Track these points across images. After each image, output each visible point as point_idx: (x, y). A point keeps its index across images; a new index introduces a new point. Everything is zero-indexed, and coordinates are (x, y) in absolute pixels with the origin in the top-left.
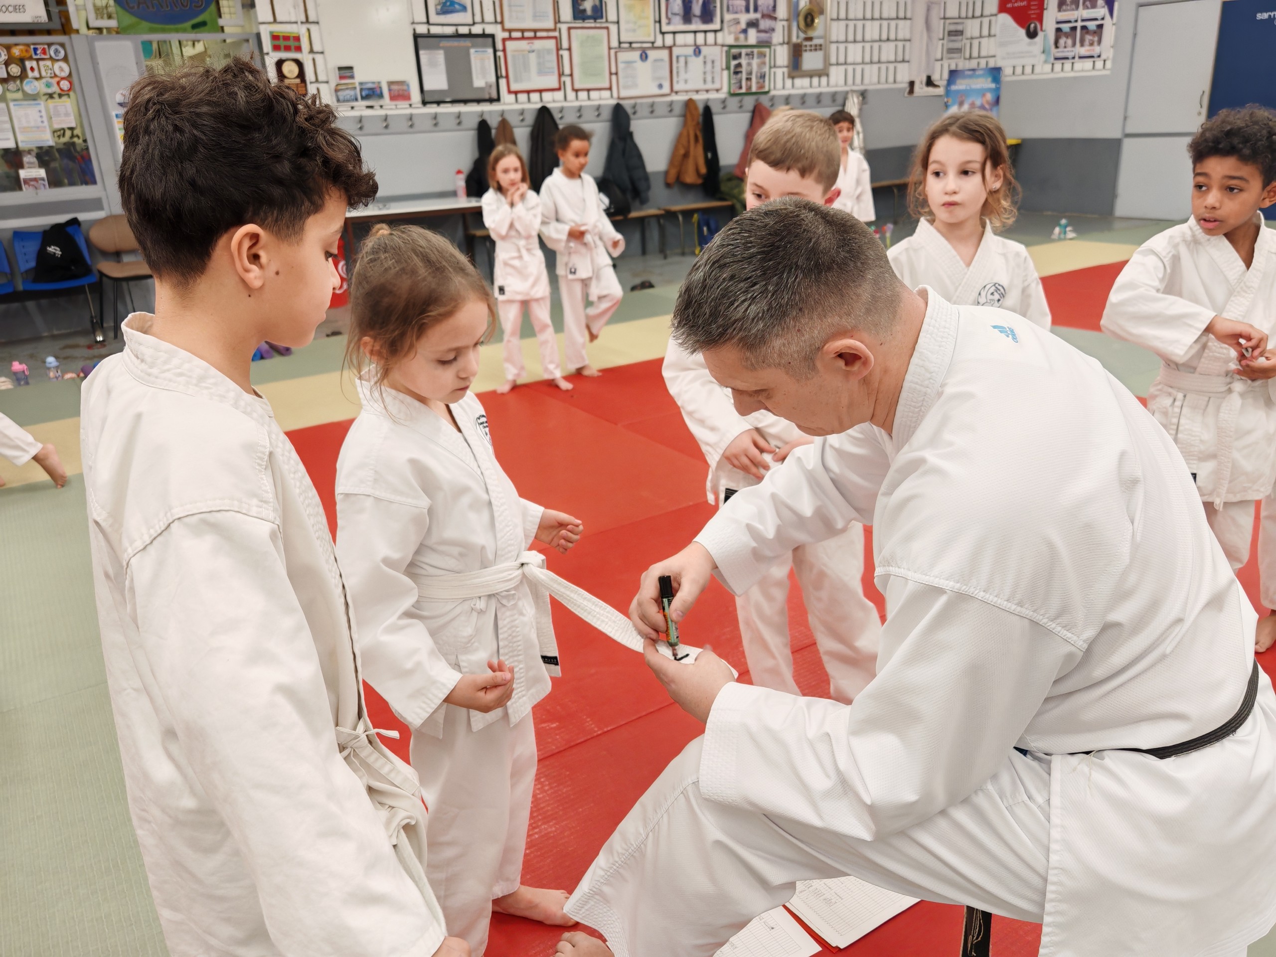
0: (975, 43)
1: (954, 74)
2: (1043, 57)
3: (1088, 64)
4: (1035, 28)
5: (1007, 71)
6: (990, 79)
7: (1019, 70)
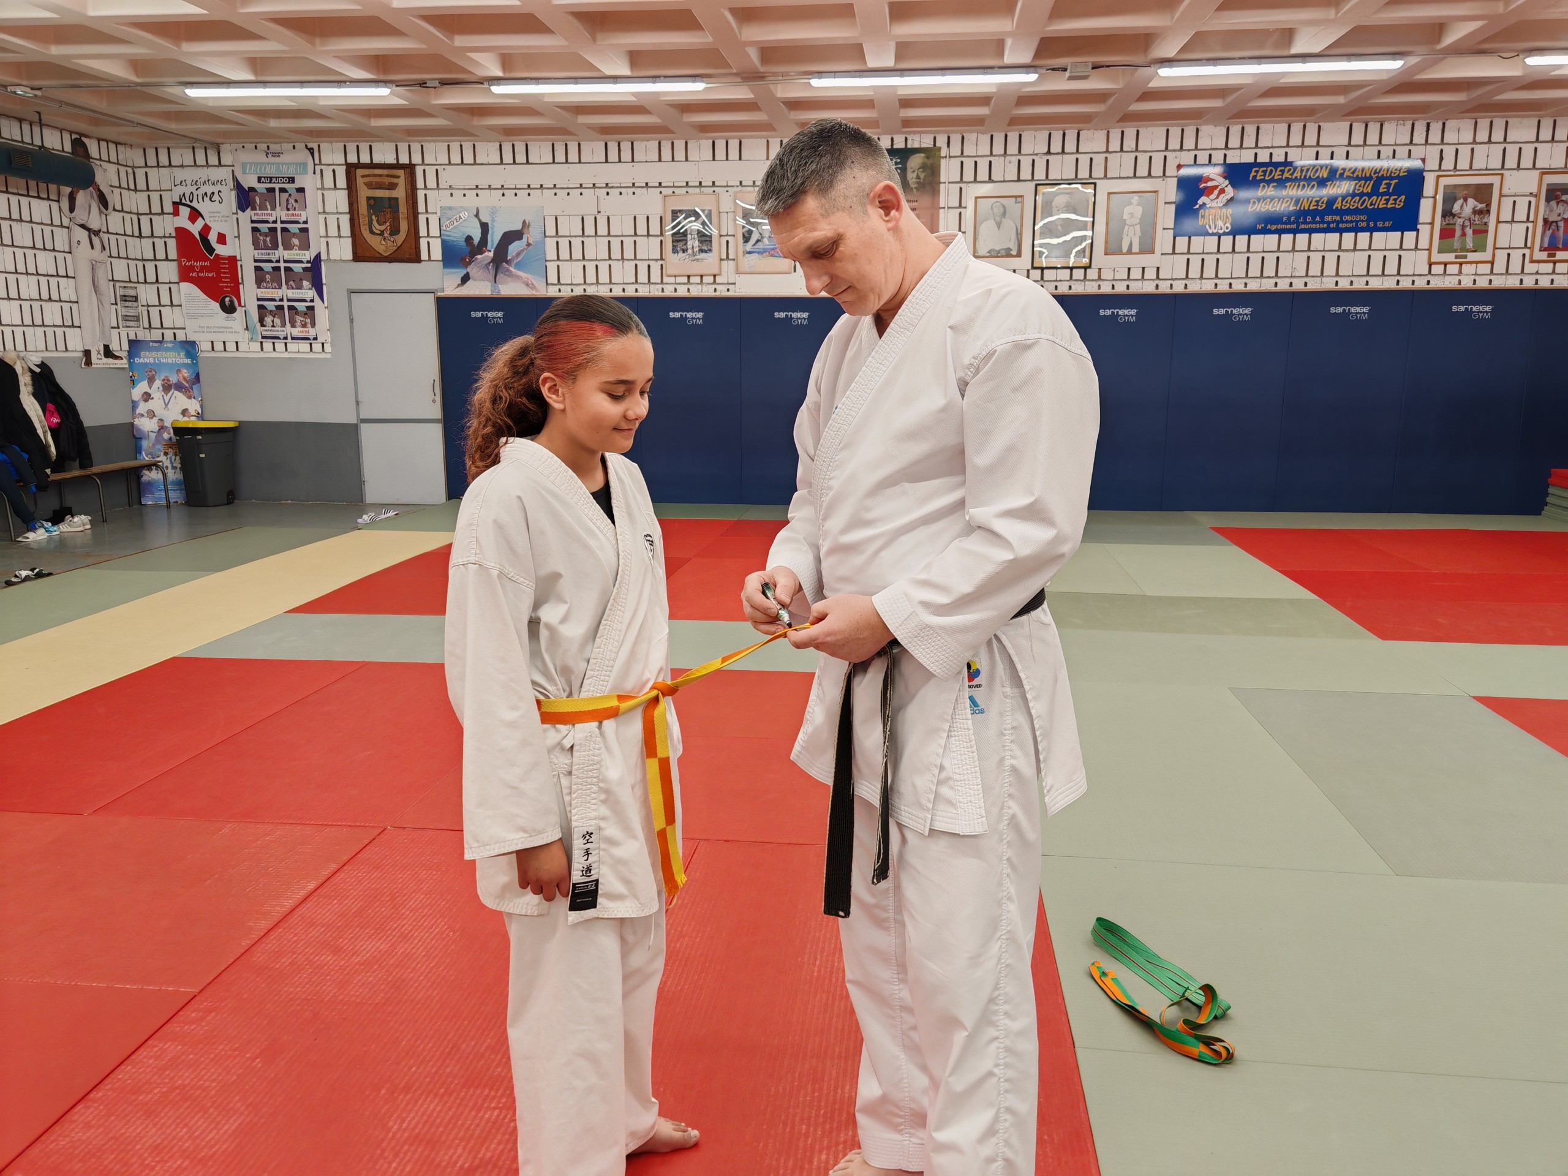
0: (154, 312)
1: (135, 346)
2: (247, 334)
3: (304, 346)
4: (231, 301)
5: (205, 346)
6: (182, 354)
7: (219, 346)
